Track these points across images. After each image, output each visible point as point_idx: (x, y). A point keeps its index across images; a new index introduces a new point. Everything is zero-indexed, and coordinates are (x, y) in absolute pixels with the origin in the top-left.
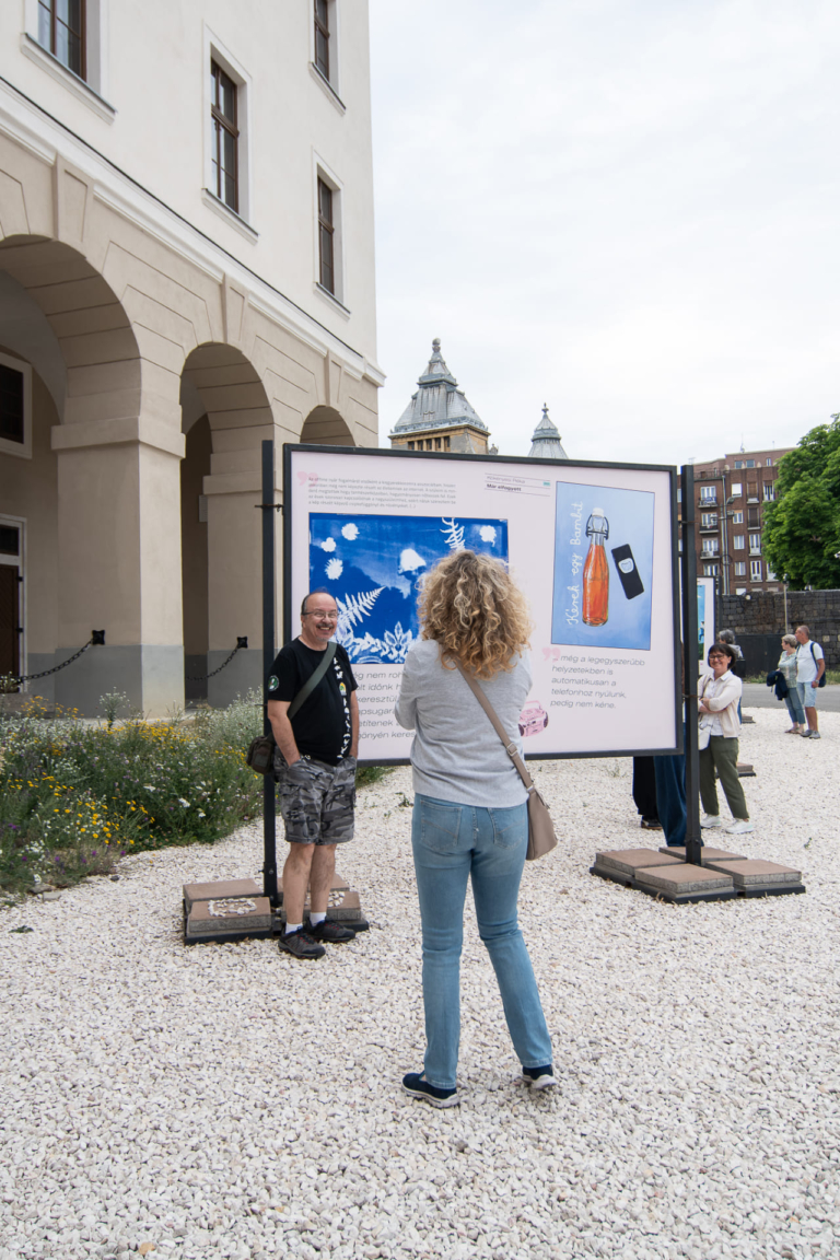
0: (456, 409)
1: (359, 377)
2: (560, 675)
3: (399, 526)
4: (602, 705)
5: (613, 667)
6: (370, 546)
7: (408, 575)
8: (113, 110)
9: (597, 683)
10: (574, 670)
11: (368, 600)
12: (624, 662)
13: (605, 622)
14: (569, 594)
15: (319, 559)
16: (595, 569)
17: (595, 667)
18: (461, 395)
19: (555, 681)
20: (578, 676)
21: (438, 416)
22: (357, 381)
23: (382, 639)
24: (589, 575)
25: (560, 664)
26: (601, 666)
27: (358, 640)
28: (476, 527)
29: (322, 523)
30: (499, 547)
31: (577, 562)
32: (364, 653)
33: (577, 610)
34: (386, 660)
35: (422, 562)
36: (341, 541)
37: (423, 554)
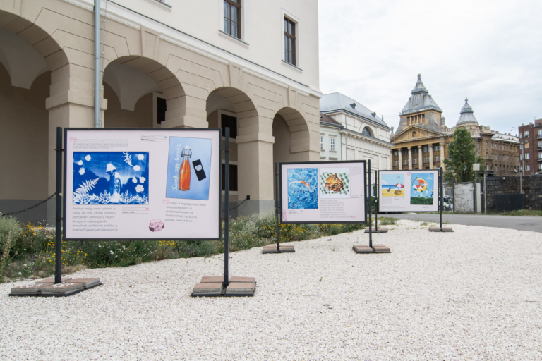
0: (427, 102)
1: (308, 95)
2: (169, 209)
3: (106, 155)
4: (187, 221)
5: (191, 206)
6: (95, 163)
7: (109, 173)
8: (170, 7)
9: (185, 212)
10: (175, 207)
11: (94, 182)
12: (197, 205)
13: (189, 189)
14: (173, 179)
15: (76, 168)
16: (185, 169)
17: (184, 206)
18: (430, 96)
19: (167, 211)
20: (177, 210)
21: (420, 106)
22: (306, 96)
23: (99, 196)
24: (182, 171)
25: (169, 205)
26: (186, 206)
27: (90, 196)
28: (136, 155)
29: (78, 155)
30: (145, 162)
31: (177, 167)
32: (92, 201)
33: (177, 185)
34: (101, 203)
35: (115, 168)
36: (85, 161)
37: (115, 165)
